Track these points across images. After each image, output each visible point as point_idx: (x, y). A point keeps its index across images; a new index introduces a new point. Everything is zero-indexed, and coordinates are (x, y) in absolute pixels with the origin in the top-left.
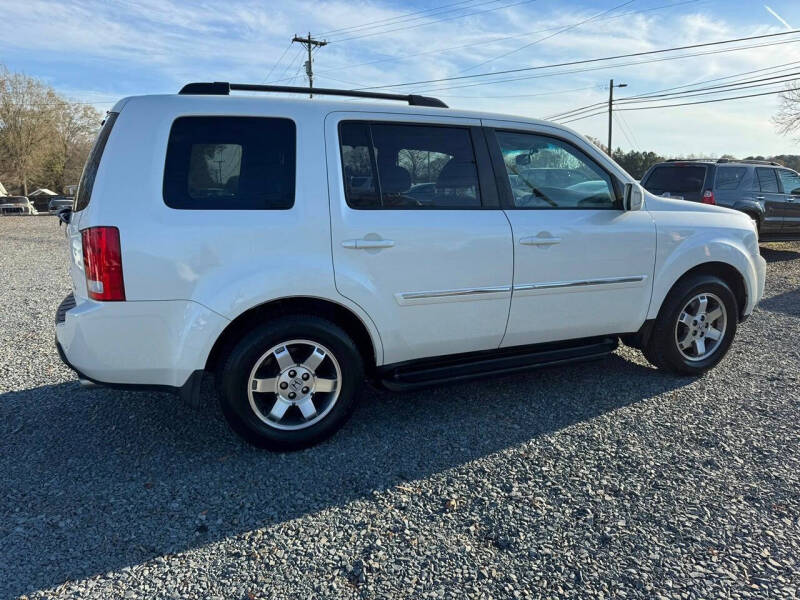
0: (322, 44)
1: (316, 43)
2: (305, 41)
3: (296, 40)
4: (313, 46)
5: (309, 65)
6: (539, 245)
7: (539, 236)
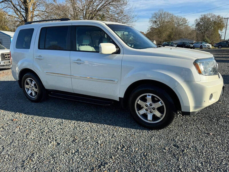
6: (77, 63)
7: (77, 60)
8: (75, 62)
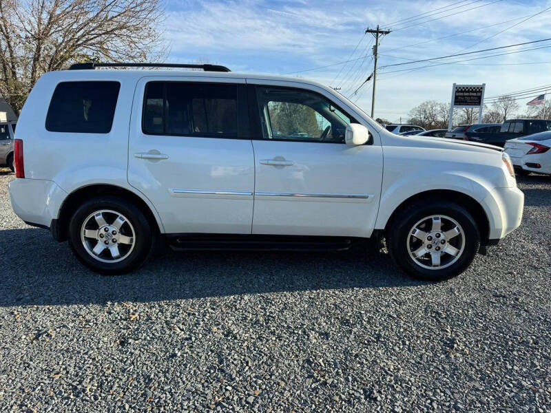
0: (387, 33)
1: (382, 32)
2: (374, 32)
3: (368, 31)
4: (380, 34)
5: (375, 48)
6: (275, 165)
7: (275, 159)
8: (270, 162)
